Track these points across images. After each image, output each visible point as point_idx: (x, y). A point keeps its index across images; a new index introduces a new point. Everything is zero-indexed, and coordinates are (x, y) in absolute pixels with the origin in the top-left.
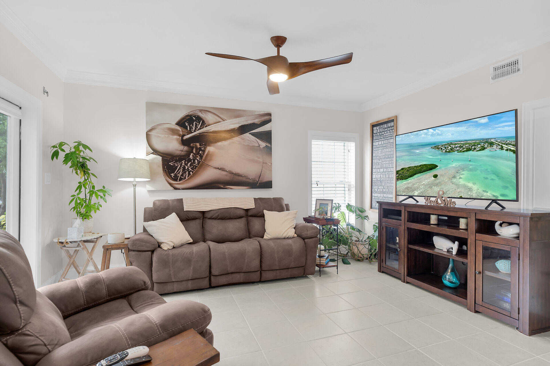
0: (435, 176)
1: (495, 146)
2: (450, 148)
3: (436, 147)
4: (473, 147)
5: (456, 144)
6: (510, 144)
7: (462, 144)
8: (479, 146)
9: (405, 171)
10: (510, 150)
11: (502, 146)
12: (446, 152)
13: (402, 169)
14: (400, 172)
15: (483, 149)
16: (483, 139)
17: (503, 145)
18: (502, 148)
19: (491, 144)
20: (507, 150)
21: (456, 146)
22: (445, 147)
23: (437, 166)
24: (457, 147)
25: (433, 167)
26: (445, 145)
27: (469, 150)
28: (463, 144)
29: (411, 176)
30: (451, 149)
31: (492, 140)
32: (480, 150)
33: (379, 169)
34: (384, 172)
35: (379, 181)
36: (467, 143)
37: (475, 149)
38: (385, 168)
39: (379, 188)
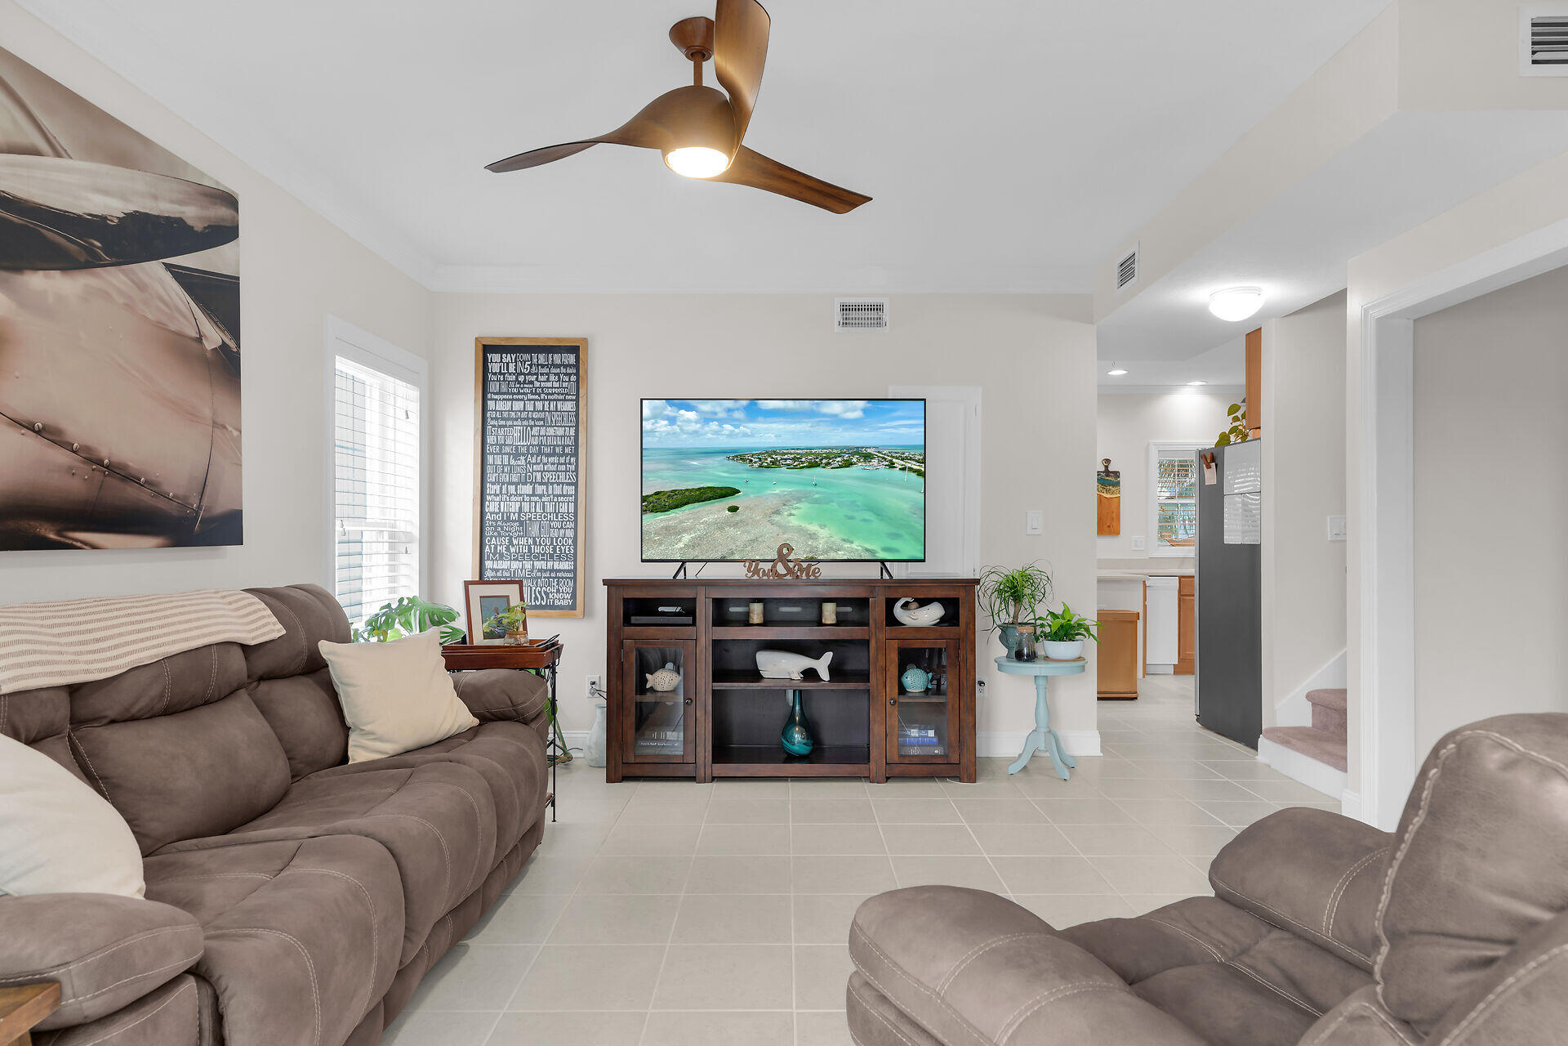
0: (733, 509)
1: (875, 462)
2: (769, 459)
3: (740, 457)
4: (824, 461)
5: (785, 454)
6: (911, 459)
7: (798, 454)
8: (839, 459)
9: (663, 498)
10: (911, 469)
11: (891, 461)
12: (761, 466)
13: (657, 493)
14: (651, 499)
15: (848, 464)
16: (848, 448)
17: (894, 460)
18: (892, 465)
19: (868, 457)
20: (903, 469)
21: (786, 457)
22: (760, 459)
23: (738, 492)
24: (786, 459)
25: (732, 492)
26: (759, 454)
27: (813, 465)
28: (802, 455)
29: (676, 507)
30: (773, 463)
31: (869, 451)
32: (840, 467)
33: (512, 484)
34: (534, 495)
35: (515, 521)
36: (811, 454)
37: (828, 464)
38: (541, 484)
39: (515, 542)
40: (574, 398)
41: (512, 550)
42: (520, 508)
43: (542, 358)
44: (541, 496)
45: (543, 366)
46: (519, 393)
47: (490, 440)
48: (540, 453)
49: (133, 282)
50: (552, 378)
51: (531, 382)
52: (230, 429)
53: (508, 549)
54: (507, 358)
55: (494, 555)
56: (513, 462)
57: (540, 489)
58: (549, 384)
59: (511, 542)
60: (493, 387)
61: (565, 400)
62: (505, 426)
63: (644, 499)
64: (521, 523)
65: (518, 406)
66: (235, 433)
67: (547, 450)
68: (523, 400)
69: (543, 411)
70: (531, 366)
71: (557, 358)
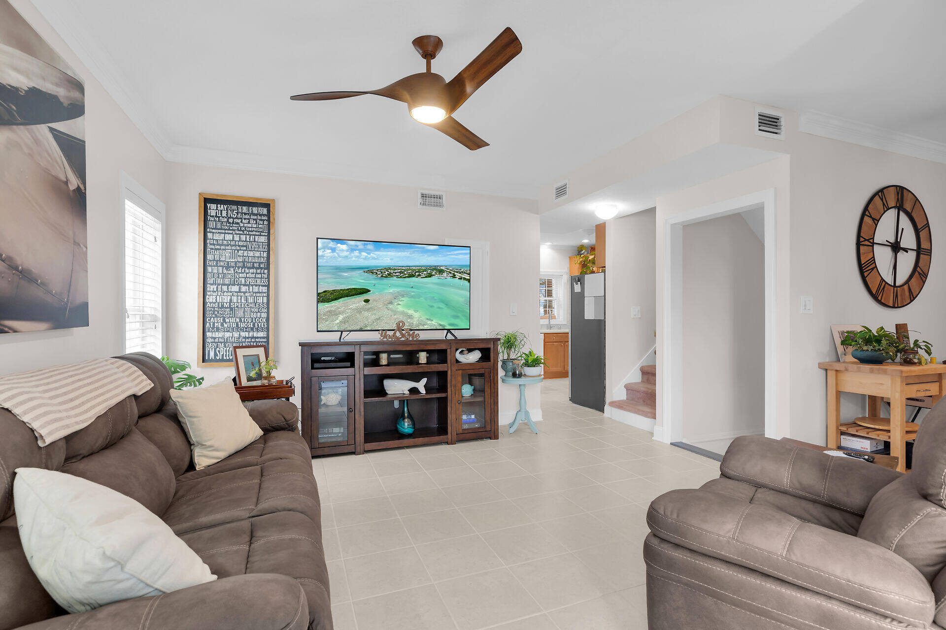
0: (367, 301)
1: (445, 274)
2: (387, 272)
3: (370, 271)
4: (417, 274)
5: (395, 269)
6: (465, 273)
7: (403, 269)
8: (425, 273)
9: (328, 294)
10: (465, 279)
11: (454, 274)
12: (382, 276)
13: (325, 292)
14: (321, 295)
15: (430, 276)
16: (430, 266)
17: (456, 273)
18: (454, 276)
19: (441, 272)
20: (461, 279)
21: (396, 271)
22: (382, 272)
23: (369, 291)
24: (396, 273)
25: (366, 291)
26: (381, 269)
27: (411, 276)
28: (405, 270)
29: (336, 299)
30: (389, 274)
31: (442, 268)
32: (426, 277)
33: (225, 285)
34: (240, 292)
35: (227, 308)
36: (410, 269)
37: (419, 275)
38: (245, 285)
39: (227, 320)
40: (266, 234)
41: (225, 325)
42: (231, 300)
43: (245, 209)
44: (244, 293)
45: (245, 214)
46: (229, 229)
47: (209, 257)
48: (244, 267)
49: (33, 137)
50: (252, 221)
51: (238, 223)
52: (82, 246)
53: (222, 325)
54: (221, 207)
55: (213, 328)
56: (225, 271)
57: (244, 289)
58: (250, 225)
59: (224, 320)
60: (211, 224)
61: (260, 235)
62: (220, 249)
63: (318, 294)
64: (231, 309)
65: (229, 237)
66: (85, 249)
67: (249, 265)
68: (232, 234)
69: (246, 241)
70: (237, 213)
71: (255, 210)
